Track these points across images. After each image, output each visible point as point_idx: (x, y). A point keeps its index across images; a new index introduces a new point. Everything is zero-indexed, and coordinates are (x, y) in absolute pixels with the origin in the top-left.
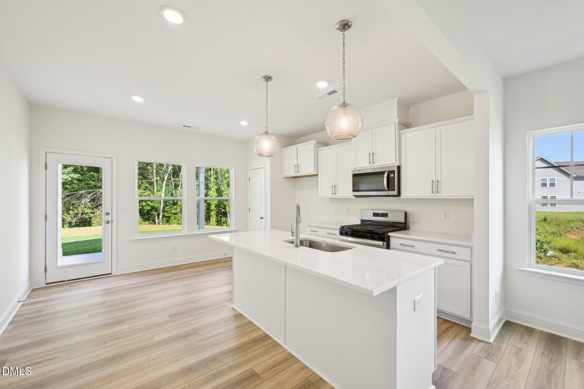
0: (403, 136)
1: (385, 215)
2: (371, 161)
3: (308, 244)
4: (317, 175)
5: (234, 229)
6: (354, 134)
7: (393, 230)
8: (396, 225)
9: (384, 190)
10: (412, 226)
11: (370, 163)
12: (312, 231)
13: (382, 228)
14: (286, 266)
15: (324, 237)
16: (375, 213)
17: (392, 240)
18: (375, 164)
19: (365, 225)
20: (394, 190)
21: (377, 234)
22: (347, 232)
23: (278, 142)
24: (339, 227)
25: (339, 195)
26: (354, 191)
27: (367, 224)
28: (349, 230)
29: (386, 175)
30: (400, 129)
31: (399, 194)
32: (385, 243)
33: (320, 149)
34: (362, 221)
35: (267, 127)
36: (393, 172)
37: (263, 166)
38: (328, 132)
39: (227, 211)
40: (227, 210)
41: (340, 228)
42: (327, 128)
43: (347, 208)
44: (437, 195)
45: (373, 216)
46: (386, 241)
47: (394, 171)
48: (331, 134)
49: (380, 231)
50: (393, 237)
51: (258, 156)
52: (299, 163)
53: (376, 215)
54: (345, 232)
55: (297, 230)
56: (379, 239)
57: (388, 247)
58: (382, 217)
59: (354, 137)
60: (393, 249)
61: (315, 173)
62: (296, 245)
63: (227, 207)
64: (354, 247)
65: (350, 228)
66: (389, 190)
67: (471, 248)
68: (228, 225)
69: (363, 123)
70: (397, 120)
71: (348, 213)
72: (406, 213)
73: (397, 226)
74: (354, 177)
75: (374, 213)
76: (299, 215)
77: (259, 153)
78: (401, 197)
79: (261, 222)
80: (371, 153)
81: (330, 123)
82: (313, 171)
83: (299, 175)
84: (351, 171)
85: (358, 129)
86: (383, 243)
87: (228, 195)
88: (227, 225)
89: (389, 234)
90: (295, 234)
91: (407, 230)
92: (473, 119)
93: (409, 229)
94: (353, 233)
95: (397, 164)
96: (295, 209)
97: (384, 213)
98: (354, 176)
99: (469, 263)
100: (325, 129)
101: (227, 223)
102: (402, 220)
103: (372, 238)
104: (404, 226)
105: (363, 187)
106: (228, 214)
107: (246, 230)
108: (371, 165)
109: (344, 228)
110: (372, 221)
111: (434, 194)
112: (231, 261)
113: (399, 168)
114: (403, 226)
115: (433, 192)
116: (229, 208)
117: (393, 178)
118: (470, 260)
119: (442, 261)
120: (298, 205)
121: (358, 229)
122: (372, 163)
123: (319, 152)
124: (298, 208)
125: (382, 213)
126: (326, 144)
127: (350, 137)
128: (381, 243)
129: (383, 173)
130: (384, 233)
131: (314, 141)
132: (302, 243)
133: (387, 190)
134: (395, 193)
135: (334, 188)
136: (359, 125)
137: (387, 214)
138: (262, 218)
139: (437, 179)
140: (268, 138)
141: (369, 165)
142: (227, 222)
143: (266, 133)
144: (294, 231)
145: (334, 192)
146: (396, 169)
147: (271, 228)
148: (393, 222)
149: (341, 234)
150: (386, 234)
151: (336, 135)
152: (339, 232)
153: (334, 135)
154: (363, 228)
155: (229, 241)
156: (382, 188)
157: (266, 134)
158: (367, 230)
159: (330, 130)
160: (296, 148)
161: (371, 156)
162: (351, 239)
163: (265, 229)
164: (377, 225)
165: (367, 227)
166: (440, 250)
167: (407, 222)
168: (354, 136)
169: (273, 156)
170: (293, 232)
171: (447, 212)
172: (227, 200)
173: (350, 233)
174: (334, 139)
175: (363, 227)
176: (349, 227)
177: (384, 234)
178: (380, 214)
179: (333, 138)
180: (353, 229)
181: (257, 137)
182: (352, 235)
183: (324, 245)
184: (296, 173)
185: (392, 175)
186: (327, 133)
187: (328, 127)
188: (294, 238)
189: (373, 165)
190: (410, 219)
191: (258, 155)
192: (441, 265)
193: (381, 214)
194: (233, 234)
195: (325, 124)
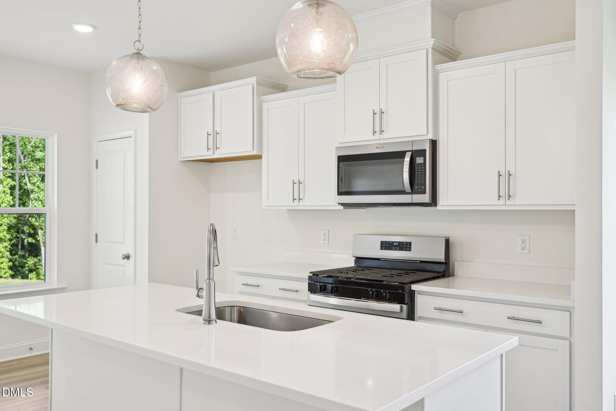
0: (443, 77)
1: (405, 246)
2: (377, 129)
3: (236, 316)
4: (259, 157)
5: (56, 286)
6: (339, 68)
7: (422, 277)
8: (428, 267)
9: (403, 192)
10: (459, 268)
11: (374, 132)
12: (246, 285)
13: (399, 275)
14: (181, 369)
15: (274, 298)
16: (386, 242)
17: (419, 300)
18: (385, 135)
19: (364, 268)
20: (424, 192)
21: (388, 287)
22: (325, 286)
23: (167, 78)
24: (306, 275)
25: (309, 203)
26: (340, 193)
27: (368, 267)
28: (330, 280)
29: (407, 159)
30: (436, 62)
31: (434, 202)
32: (405, 307)
33: (264, 98)
34: (358, 259)
35: (139, 41)
36: (422, 153)
37: (131, 133)
38: (282, 59)
39: (39, 241)
40: (40, 238)
41: (310, 277)
42: (279, 51)
43: (327, 232)
44: (508, 202)
45: (381, 249)
46: (406, 302)
47: (425, 151)
48: (289, 64)
49: (395, 281)
50: (420, 293)
51: (118, 110)
52: (218, 129)
53: (386, 246)
54: (321, 286)
55: (209, 283)
56: (391, 300)
57: (411, 316)
58: (400, 250)
59: (338, 75)
60: (421, 318)
61: (254, 153)
62: (207, 319)
63: (40, 232)
64: (339, 319)
65: (331, 277)
66: (413, 191)
67: (570, 311)
68: (42, 277)
69: (357, 44)
70: (431, 42)
71: (326, 242)
72: (447, 242)
73: (429, 269)
74: (340, 163)
75: (382, 243)
76: (216, 248)
77: (120, 101)
78: (438, 208)
79: (124, 266)
80: (377, 111)
81: (286, 40)
82: (251, 149)
83: (216, 156)
84: (334, 150)
85: (347, 57)
86: (401, 307)
87: (42, 203)
88: (38, 275)
89: (414, 287)
90: (204, 293)
91: (451, 278)
92: (573, 49)
93: (453, 275)
94: (337, 287)
95: (430, 136)
96: (206, 235)
97: (403, 242)
98: (341, 159)
99: (567, 343)
100: (275, 54)
101: (38, 270)
102: (440, 257)
103: (379, 298)
104: (444, 270)
105: (360, 184)
106: (43, 248)
107: (88, 286)
108: (377, 136)
109: (317, 275)
110: (379, 259)
111: (502, 202)
112: (47, 363)
113: (434, 144)
114: (442, 268)
115: (500, 196)
116: (45, 233)
117: (421, 167)
118: (568, 336)
119: (514, 341)
120: (212, 225)
121: (347, 278)
122: (378, 134)
123: (264, 105)
124: (214, 233)
125: (399, 243)
126: (281, 88)
127: (331, 73)
128: (396, 307)
129: (401, 155)
130: (402, 286)
131: (253, 80)
132: (221, 315)
133: (410, 191)
134: (426, 198)
135: (296, 186)
136: (349, 48)
137: (410, 243)
138: (127, 257)
139: (507, 170)
140: (141, 68)
141: (373, 138)
142: (38, 268)
143: (138, 55)
144: (203, 285)
145: (296, 197)
146: (427, 147)
147: (149, 281)
148: (421, 262)
149: (312, 289)
150: (407, 287)
151: (299, 67)
152: (306, 285)
153: (295, 69)
154: (360, 275)
155: (42, 317)
156: (399, 188)
157: (138, 58)
158: (367, 280)
159: (285, 57)
160: (211, 94)
161: (377, 117)
162: (334, 300)
163: (135, 284)
164: (388, 269)
165: (367, 272)
166: (514, 318)
167: (449, 261)
168: (340, 73)
169: (154, 110)
170: (199, 289)
171: (527, 238)
172: (39, 215)
173: (332, 287)
174: (294, 76)
175: (359, 273)
176: (329, 274)
177: (403, 288)
178: (395, 244)
179: (294, 73)
180: (338, 277)
181: (114, 63)
182: (335, 292)
183: (274, 315)
184: (211, 152)
185: (419, 160)
186: (279, 63)
187: (283, 49)
188: (201, 302)
189: (381, 137)
190: (455, 255)
191: (118, 105)
192: (514, 348)
193: (397, 244)
194: (55, 296)
195: (275, 41)
